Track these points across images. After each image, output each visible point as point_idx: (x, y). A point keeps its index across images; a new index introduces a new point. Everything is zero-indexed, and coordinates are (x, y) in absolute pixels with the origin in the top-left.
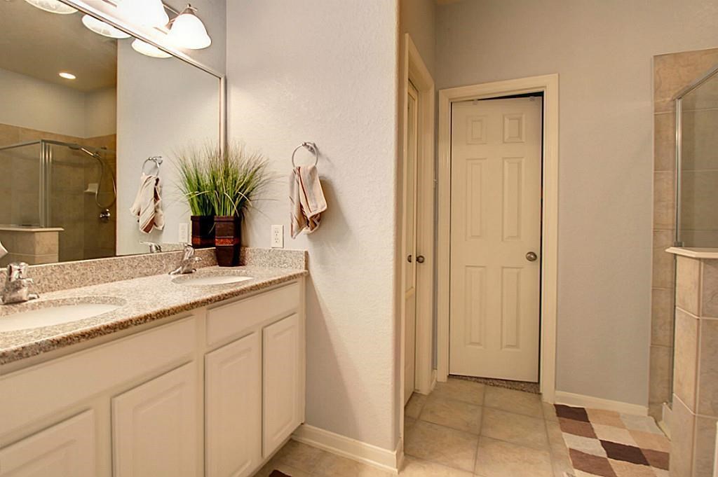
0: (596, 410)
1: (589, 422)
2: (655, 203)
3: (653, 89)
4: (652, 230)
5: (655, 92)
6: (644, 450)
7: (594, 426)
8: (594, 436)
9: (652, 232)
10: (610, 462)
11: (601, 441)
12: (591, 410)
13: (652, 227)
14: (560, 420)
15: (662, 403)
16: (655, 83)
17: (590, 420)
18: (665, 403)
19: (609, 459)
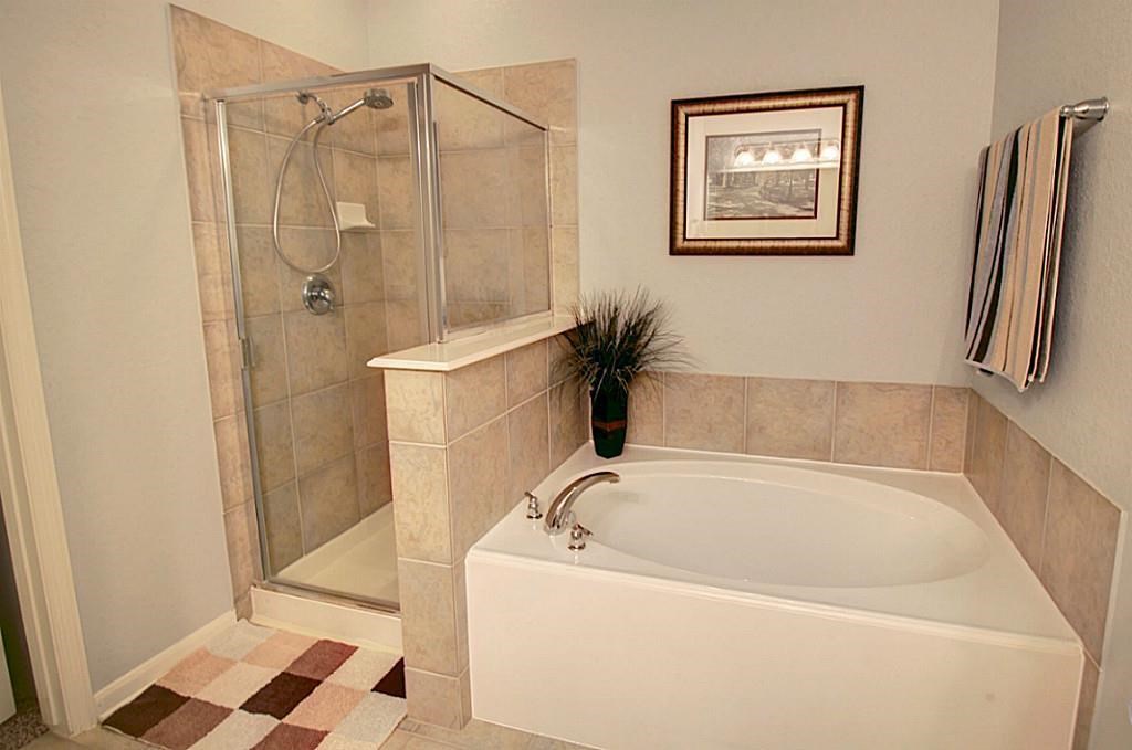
0: (173, 671)
1: (189, 698)
2: (200, 277)
3: (174, 68)
4: (201, 325)
5: (179, 76)
6: (288, 669)
7: (203, 696)
8: (226, 712)
9: (201, 328)
10: (289, 723)
11: (241, 708)
12: (166, 678)
13: (201, 320)
14: (150, 739)
15: (249, 588)
16: (177, 58)
17: (186, 695)
18: (252, 588)
19: (286, 720)
